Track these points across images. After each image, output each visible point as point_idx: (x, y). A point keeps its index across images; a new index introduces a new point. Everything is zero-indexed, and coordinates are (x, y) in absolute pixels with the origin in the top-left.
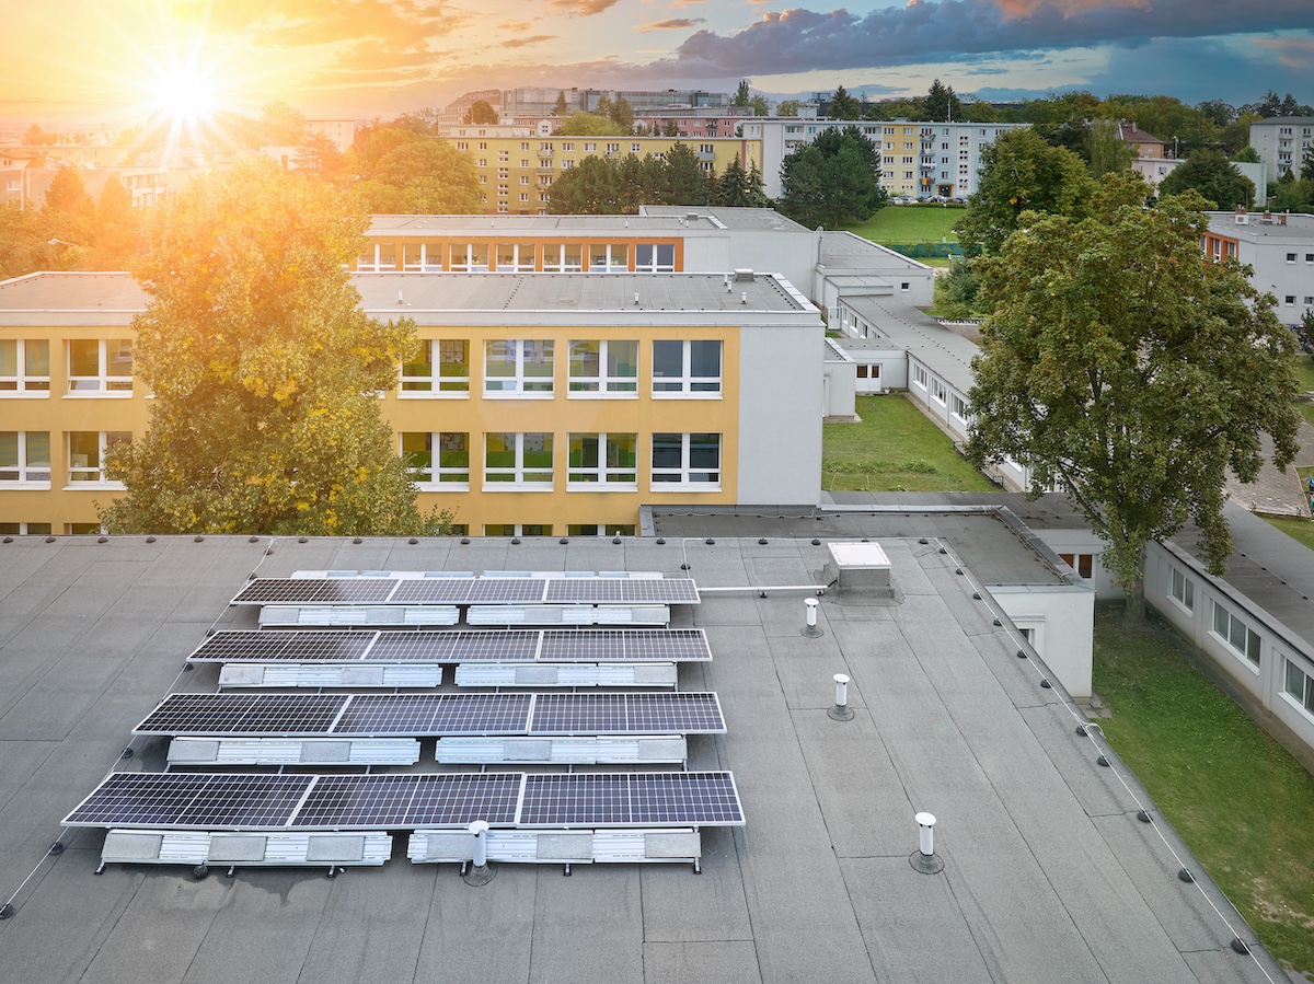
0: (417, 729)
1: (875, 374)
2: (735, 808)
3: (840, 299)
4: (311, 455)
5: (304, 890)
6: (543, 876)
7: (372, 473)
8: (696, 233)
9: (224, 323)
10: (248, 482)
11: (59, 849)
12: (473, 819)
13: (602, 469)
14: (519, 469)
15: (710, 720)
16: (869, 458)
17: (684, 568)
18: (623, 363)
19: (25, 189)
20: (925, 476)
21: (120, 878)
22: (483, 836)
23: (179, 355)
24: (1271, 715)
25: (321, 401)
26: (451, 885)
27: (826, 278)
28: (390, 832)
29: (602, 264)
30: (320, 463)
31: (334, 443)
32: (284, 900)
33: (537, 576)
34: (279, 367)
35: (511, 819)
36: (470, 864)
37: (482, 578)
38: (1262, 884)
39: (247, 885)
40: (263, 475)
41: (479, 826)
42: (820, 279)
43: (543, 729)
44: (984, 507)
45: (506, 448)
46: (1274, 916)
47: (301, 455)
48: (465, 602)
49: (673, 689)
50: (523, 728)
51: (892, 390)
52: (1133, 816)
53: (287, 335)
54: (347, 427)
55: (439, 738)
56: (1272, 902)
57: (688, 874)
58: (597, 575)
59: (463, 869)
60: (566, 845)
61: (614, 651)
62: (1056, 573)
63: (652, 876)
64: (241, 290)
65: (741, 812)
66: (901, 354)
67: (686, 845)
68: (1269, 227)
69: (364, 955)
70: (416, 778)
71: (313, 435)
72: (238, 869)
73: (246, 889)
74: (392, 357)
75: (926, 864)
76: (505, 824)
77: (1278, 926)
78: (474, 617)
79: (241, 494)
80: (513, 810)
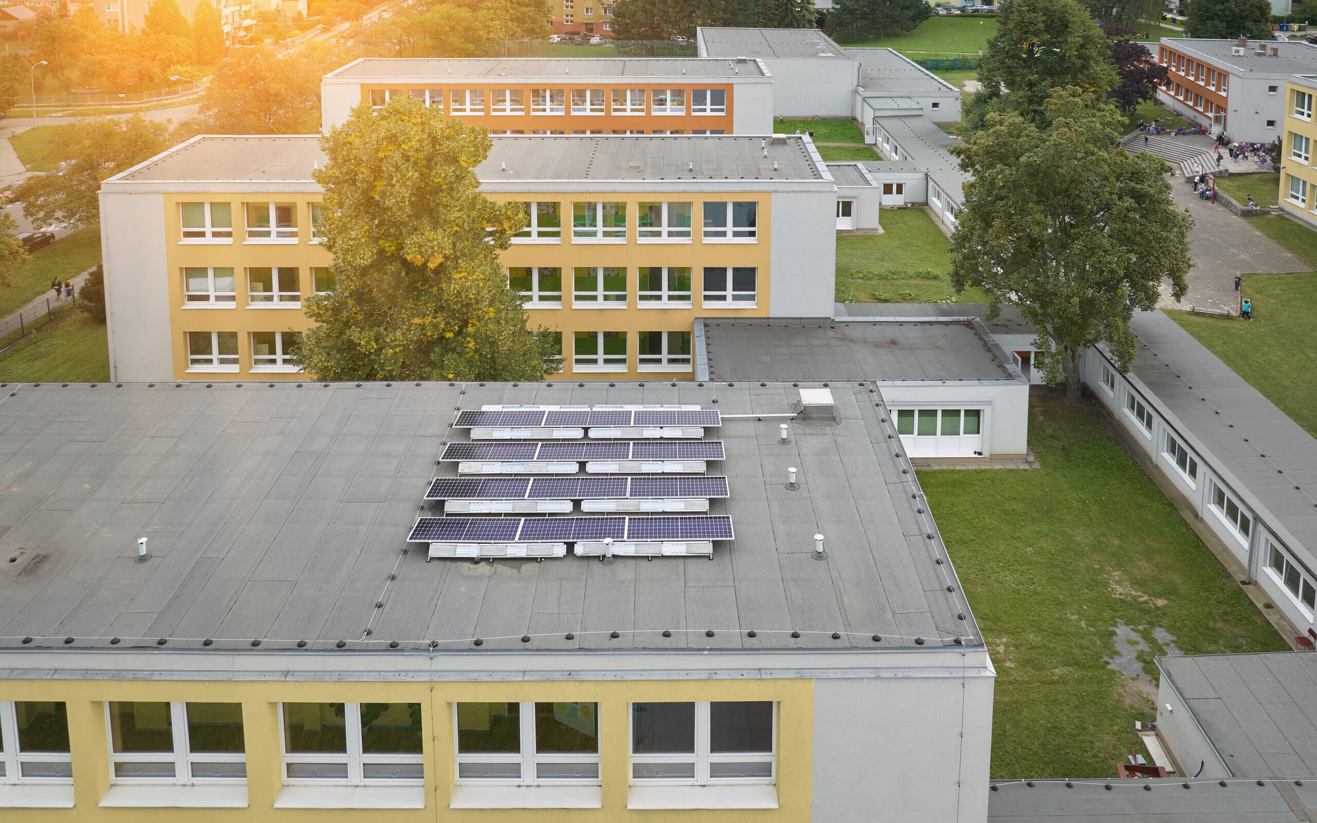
0: (571, 496)
1: (899, 191)
2: (730, 532)
3: (875, 119)
4: (456, 303)
5: (526, 568)
6: (638, 561)
7: (498, 311)
8: (744, 80)
9: (390, 217)
10: (413, 321)
11: (405, 552)
12: (604, 537)
13: (665, 292)
14: (600, 292)
15: (722, 491)
16: (885, 267)
17: (714, 402)
18: (680, 215)
19: (122, 10)
20: (930, 282)
21: (440, 564)
22: (610, 545)
23: (359, 239)
24: (1157, 467)
25: (462, 268)
26: (596, 565)
27: (864, 99)
28: (565, 543)
29: (663, 105)
30: (462, 308)
31: (473, 296)
32: (519, 571)
33: (627, 408)
34: (432, 248)
35: (623, 537)
36: (604, 556)
37: (594, 409)
38: (1117, 576)
39: (500, 566)
40: (424, 317)
41: (608, 540)
42: (859, 100)
43: (636, 495)
44: (962, 318)
45: (589, 275)
46: (1121, 594)
47: (448, 304)
48: (587, 426)
49: (704, 474)
50: (625, 495)
51: (913, 204)
52: (925, 536)
53: (435, 225)
54: (481, 285)
55: (583, 500)
56: (1122, 586)
57: (707, 560)
58: (662, 407)
59: (602, 558)
60: (649, 547)
61: (672, 454)
62: (1005, 370)
63: (690, 561)
64: (403, 198)
65: (733, 534)
66: (921, 176)
67: (705, 547)
68: (1262, 58)
69: (560, 592)
70: (573, 519)
71: (458, 291)
72: (494, 559)
73: (499, 567)
74: (507, 229)
75: (819, 556)
76: (620, 539)
77: (1121, 600)
78: (592, 434)
79: (407, 330)
80: (623, 533)
